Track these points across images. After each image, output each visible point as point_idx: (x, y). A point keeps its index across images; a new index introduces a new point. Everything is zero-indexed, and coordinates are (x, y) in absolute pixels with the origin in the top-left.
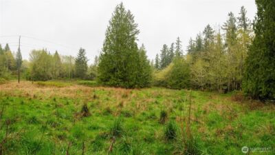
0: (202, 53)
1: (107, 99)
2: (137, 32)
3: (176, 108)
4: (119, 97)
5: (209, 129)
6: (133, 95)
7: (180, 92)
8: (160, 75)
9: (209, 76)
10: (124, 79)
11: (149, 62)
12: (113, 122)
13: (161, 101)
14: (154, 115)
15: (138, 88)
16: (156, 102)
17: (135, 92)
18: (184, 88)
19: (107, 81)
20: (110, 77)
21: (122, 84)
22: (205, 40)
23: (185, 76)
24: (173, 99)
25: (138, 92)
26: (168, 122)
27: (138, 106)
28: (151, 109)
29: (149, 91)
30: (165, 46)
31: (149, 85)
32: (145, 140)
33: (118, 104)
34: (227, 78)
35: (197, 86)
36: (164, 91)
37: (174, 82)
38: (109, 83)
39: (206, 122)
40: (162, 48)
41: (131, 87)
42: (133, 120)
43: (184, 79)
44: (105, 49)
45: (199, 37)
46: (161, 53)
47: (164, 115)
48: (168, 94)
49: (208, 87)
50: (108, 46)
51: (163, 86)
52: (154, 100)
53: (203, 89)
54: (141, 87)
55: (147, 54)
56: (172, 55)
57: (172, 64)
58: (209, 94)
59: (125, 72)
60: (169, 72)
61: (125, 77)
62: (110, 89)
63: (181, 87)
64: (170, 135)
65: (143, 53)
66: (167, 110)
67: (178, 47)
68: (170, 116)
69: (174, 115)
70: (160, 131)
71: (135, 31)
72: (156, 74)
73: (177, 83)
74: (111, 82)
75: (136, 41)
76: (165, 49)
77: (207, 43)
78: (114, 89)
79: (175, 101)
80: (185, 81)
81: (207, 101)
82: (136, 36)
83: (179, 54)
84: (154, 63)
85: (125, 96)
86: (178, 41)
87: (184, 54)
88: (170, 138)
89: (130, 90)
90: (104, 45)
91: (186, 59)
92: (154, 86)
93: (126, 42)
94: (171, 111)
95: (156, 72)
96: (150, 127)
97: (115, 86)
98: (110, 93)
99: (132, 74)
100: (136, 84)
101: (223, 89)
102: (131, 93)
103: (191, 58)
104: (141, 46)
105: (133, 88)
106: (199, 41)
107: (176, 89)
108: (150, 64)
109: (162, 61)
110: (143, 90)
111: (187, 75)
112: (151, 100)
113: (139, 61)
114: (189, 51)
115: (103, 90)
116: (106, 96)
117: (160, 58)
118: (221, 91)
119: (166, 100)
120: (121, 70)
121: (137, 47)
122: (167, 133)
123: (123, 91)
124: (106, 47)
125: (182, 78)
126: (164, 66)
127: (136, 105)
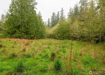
0: (78, 16)
1: (13, 47)
2: (36, 4)
3: (61, 51)
4: (22, 45)
5: (84, 67)
6: (33, 43)
7: (63, 41)
8: (50, 31)
9: (83, 31)
10: (27, 33)
11: (44, 23)
12: (17, 63)
13: (52, 47)
14: (47, 55)
15: (36, 39)
16: (48, 48)
17: (34, 41)
18: (66, 39)
19: (13, 34)
20: (16, 32)
21: (25, 36)
22: (80, 7)
23: (67, 31)
24: (59, 46)
25: (37, 41)
26: (56, 59)
27: (36, 50)
28: (45, 52)
29: (44, 41)
30: (54, 14)
31: (43, 37)
32: (41, 71)
33: (22, 50)
34: (98, 32)
35: (75, 38)
36: (53, 41)
37: (59, 35)
38: (15, 36)
39: (82, 61)
40: (52, 15)
41: (32, 38)
42: (33, 59)
43: (66, 33)
44: (11, 11)
45: (76, 6)
46: (51, 18)
47: (53, 55)
48: (56, 42)
49: (83, 39)
50: (14, 9)
51: (53, 38)
52: (47, 46)
53: (78, 39)
54: (39, 39)
55: (42, 18)
56: (58, 19)
57: (58, 24)
58: (84, 43)
59: (28, 28)
60: (56, 29)
61: (28, 32)
62: (15, 40)
63: (63, 39)
64: (58, 67)
65: (40, 17)
66: (55, 52)
67: (62, 14)
68: (57, 56)
69: (60, 56)
70: (51, 65)
71: (34, 2)
72: (48, 31)
73: (61, 36)
74: (17, 35)
75: (35, 9)
76: (54, 15)
77: (82, 9)
78: (19, 39)
79: (60, 47)
80: (67, 35)
81: (82, 47)
82: (35, 6)
83: (62, 18)
84: (47, 24)
85: (27, 44)
86: (62, 10)
87: (66, 18)
88: (57, 69)
89: (31, 40)
90: (10, 7)
91: (67, 21)
92: (47, 38)
93: (28, 9)
94: (58, 53)
95: (48, 30)
96: (45, 63)
97: (20, 37)
98: (15, 42)
99: (32, 30)
100: (35, 36)
101: (94, 40)
102: (32, 42)
103: (71, 20)
104: (38, 13)
105: (33, 39)
106: (76, 9)
107: (61, 39)
108: (44, 24)
109: (52, 22)
110: (40, 40)
111: (68, 31)
112: (45, 46)
113: (37, 22)
114: (69, 15)
115: (10, 41)
116: (12, 45)
117: (50, 21)
118: (93, 41)
119: (54, 46)
120: (24, 27)
121: (35, 13)
122: (55, 66)
123: (26, 41)
124: (12, 9)
125: (64, 33)
126: (53, 25)
127: (35, 50)
